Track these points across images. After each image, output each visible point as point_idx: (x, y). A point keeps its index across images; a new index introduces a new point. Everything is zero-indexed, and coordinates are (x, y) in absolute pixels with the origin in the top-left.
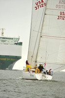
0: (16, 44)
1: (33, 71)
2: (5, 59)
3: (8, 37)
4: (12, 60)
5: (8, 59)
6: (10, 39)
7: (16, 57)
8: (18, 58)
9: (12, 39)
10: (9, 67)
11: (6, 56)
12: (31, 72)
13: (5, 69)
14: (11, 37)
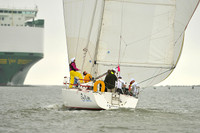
0: (30, 24)
1: (89, 88)
3: (11, 8)
4: (20, 61)
6: (15, 12)
7: (32, 54)
8: (35, 58)
9: (20, 12)
10: (14, 78)
11: (6, 53)
12: (84, 89)
13: (5, 85)
14: (17, 8)
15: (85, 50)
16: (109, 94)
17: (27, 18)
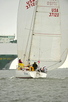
1: (27, 70)
2: (1, 59)
5: (4, 59)
6: (5, 37)
7: (13, 55)
9: (7, 37)
11: (2, 55)
12: (25, 70)
14: (6, 35)
15: (25, 55)
16: (35, 72)
17: (11, 39)
